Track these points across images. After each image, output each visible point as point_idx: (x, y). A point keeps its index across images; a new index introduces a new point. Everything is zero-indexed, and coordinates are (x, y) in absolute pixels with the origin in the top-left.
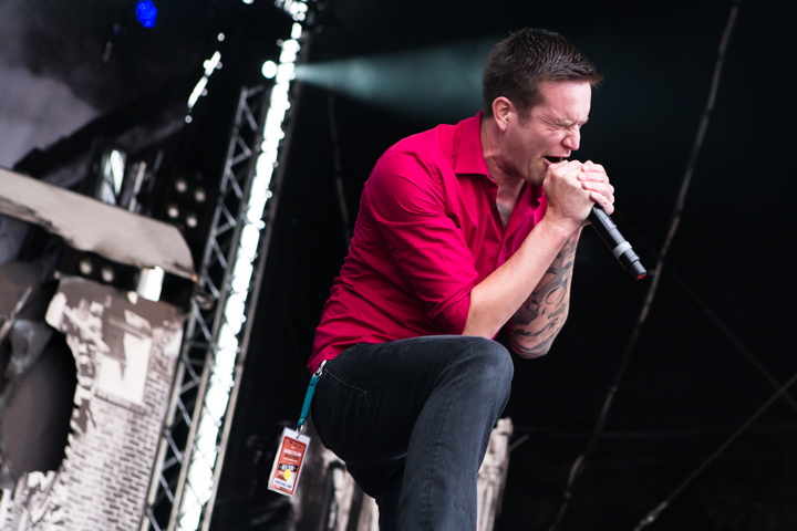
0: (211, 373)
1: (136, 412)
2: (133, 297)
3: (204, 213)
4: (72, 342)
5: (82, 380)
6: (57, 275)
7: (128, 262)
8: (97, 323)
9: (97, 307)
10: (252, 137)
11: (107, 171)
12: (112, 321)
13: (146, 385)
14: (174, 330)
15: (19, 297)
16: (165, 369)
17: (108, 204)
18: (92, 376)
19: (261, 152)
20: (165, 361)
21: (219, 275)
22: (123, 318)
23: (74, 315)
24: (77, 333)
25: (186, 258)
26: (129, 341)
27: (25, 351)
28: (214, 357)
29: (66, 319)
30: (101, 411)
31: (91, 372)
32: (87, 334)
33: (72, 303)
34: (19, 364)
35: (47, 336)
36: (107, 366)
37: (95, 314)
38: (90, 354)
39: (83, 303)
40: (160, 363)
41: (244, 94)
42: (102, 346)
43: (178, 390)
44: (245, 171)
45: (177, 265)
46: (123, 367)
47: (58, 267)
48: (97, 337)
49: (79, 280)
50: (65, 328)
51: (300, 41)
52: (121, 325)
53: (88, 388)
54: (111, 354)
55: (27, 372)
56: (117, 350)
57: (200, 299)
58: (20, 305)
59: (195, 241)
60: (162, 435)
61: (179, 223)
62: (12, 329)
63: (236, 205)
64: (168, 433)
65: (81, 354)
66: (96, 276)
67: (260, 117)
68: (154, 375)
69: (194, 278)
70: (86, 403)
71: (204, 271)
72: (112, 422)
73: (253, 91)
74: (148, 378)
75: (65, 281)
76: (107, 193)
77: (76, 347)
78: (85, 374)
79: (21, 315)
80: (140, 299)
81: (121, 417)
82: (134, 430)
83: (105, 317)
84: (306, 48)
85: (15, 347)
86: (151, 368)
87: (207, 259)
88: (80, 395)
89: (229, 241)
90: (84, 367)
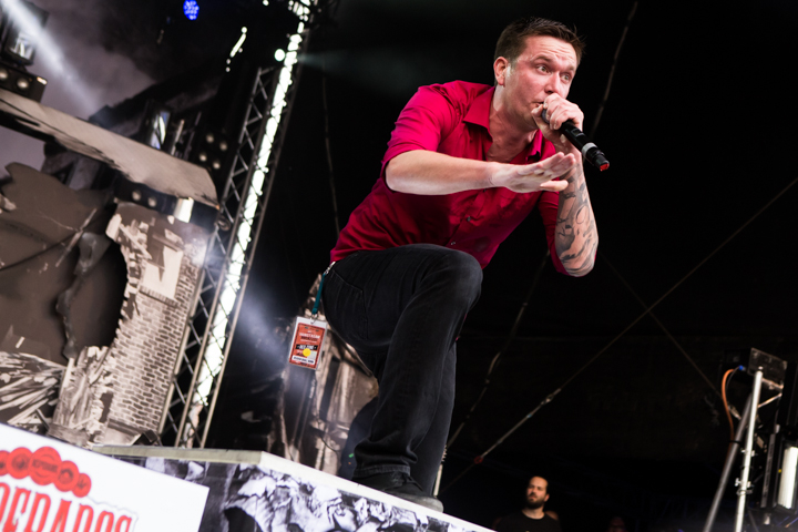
0: (225, 279)
1: (169, 305)
2: (171, 219)
3: (226, 160)
4: (125, 251)
5: (131, 280)
6: (116, 200)
7: (168, 193)
8: (144, 237)
9: (144, 225)
10: (264, 105)
11: (156, 125)
12: (155, 237)
13: (178, 285)
14: (201, 246)
15: (87, 217)
16: (192, 274)
17: (156, 148)
18: (139, 277)
19: (270, 116)
20: (193, 268)
21: (235, 206)
22: (163, 235)
23: (127, 231)
24: (129, 244)
25: (212, 192)
26: (167, 251)
27: (89, 256)
28: (228, 268)
29: (121, 233)
30: (144, 303)
31: (138, 274)
32: (136, 245)
33: (126, 222)
34: (85, 265)
35: (106, 245)
36: (150, 270)
37: (142, 231)
38: (137, 260)
39: (134, 222)
40: (189, 269)
41: (260, 73)
42: (147, 255)
43: (200, 291)
44: (258, 130)
45: (205, 197)
46: (161, 271)
47: (116, 195)
48: (143, 248)
49: (132, 205)
50: (120, 240)
51: (302, 36)
52: (162, 240)
53: (134, 286)
54: (152, 261)
55: (91, 271)
56: (158, 259)
57: (221, 223)
58: (87, 222)
59: (219, 179)
60: (188, 324)
61: (207, 165)
62: (81, 238)
63: (250, 155)
64: (191, 322)
65: (131, 260)
66: (143, 203)
67: (271, 91)
68: (184, 278)
69: (218, 207)
70: (133, 296)
71: (224, 203)
72: (151, 312)
73: (267, 71)
74: (180, 281)
75: (122, 205)
76: (154, 141)
77: (127, 255)
78: (133, 275)
79: (87, 229)
80: (176, 220)
81: (158, 309)
82: (168, 319)
83: (149, 233)
84: (306, 40)
85: (82, 251)
86: (182, 273)
87: (226, 195)
88: (129, 290)
89: (243, 182)
90: (133, 269)
